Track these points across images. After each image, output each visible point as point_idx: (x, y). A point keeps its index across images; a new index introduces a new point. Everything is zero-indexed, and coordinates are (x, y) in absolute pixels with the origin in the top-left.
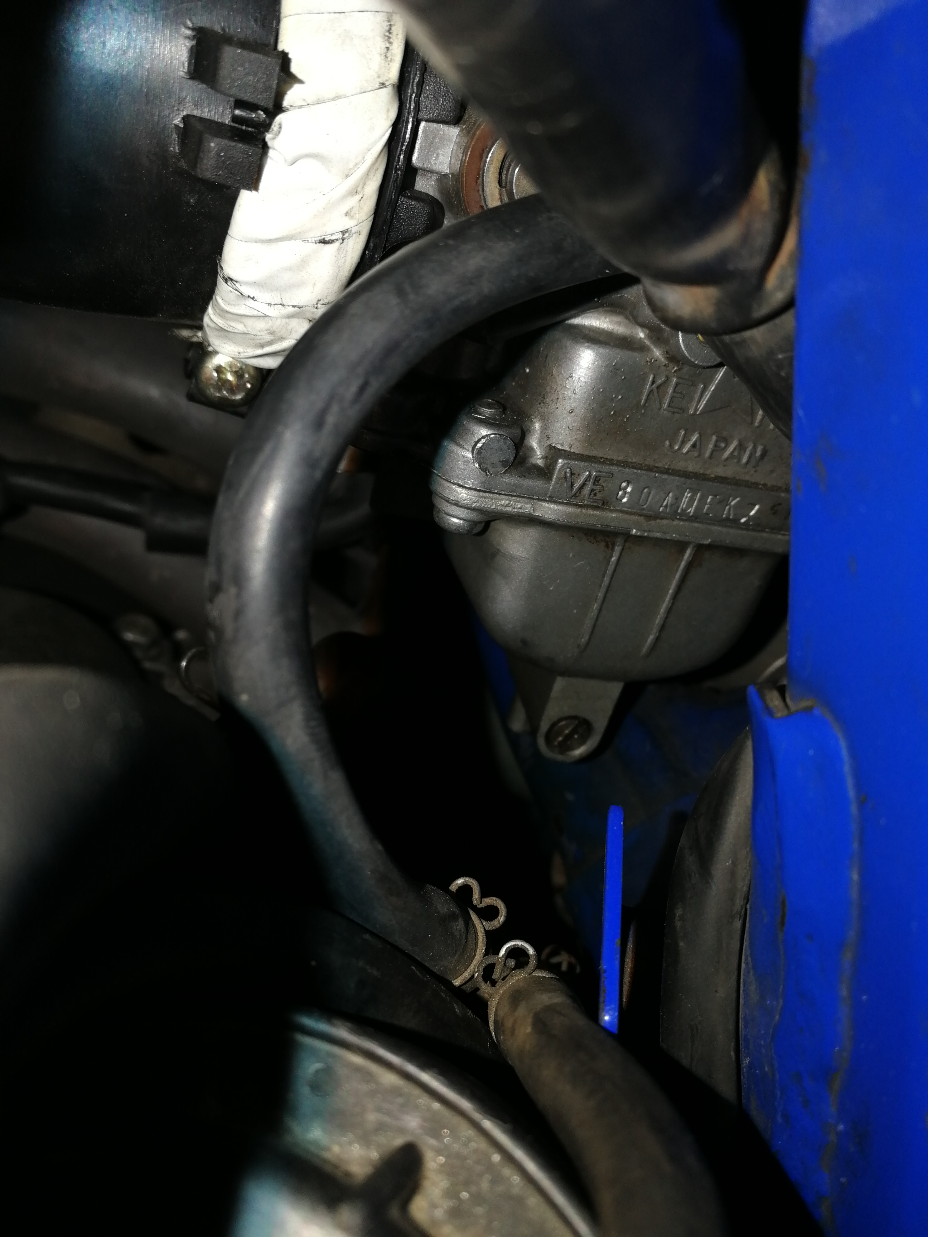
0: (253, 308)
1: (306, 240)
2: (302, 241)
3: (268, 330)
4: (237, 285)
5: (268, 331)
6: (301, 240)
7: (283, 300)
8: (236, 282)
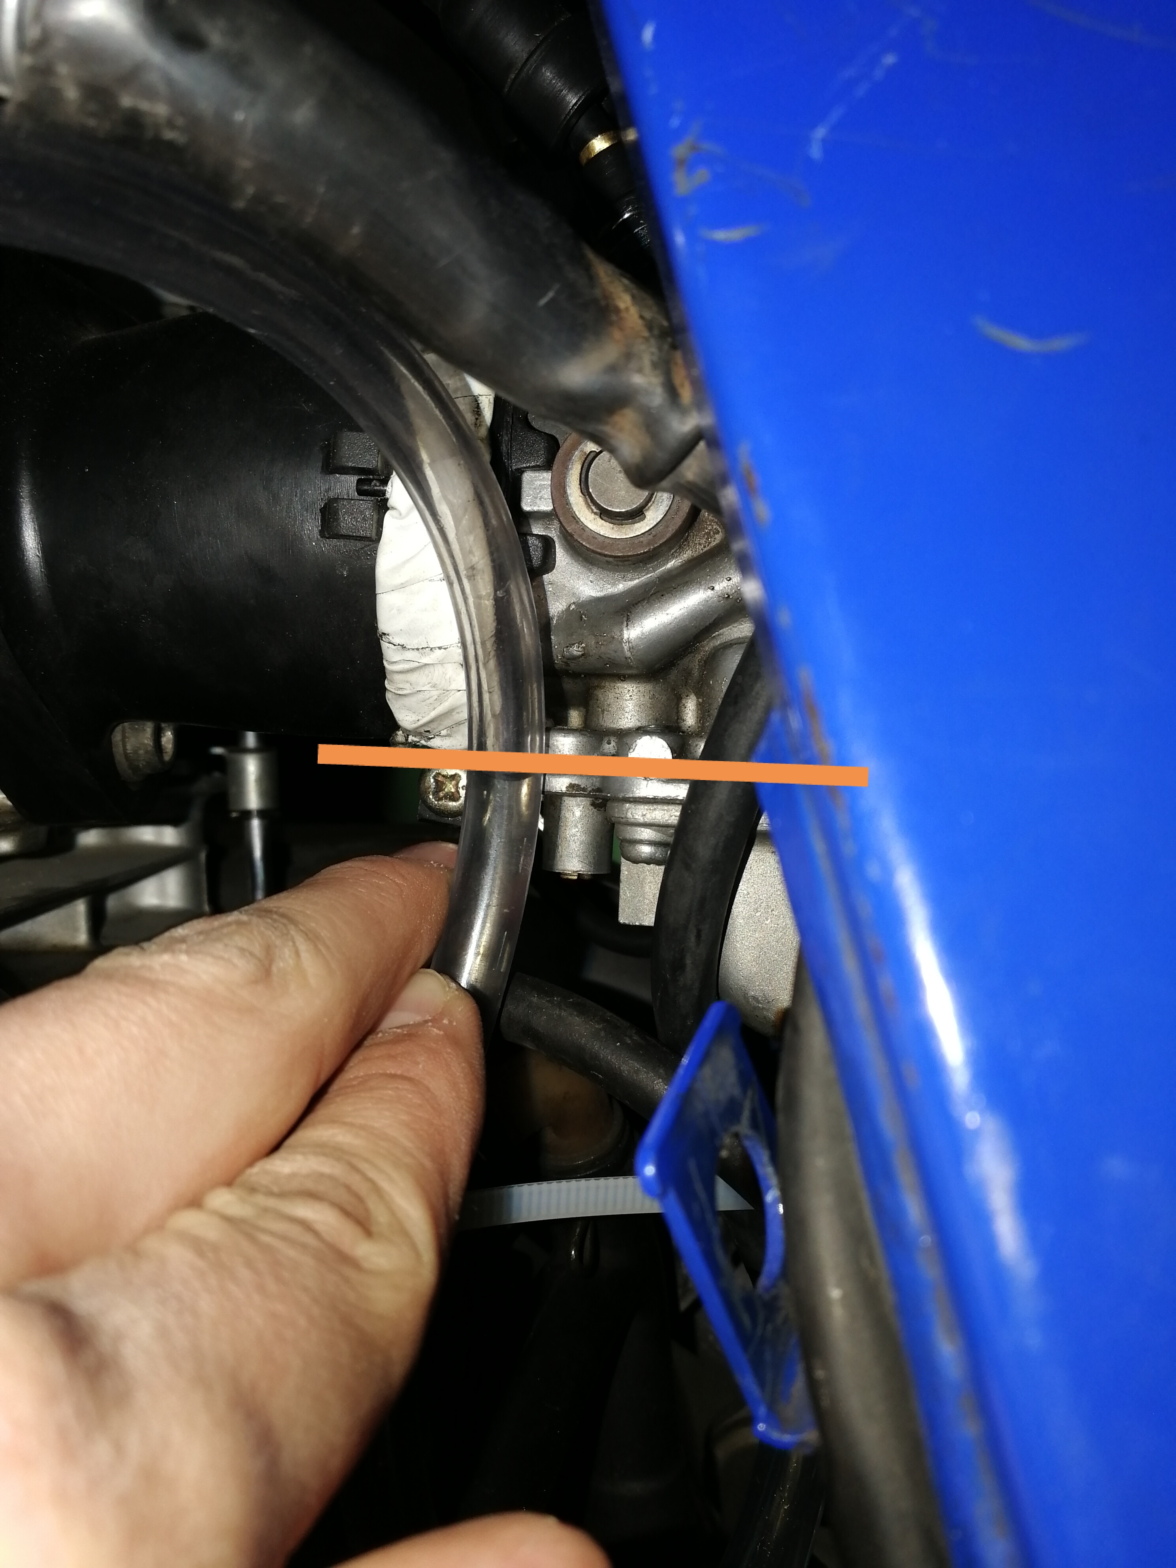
0: (409, 661)
1: (432, 579)
2: (430, 581)
3: (430, 683)
4: (390, 638)
5: (430, 685)
6: (427, 580)
7: (429, 643)
8: (388, 635)
